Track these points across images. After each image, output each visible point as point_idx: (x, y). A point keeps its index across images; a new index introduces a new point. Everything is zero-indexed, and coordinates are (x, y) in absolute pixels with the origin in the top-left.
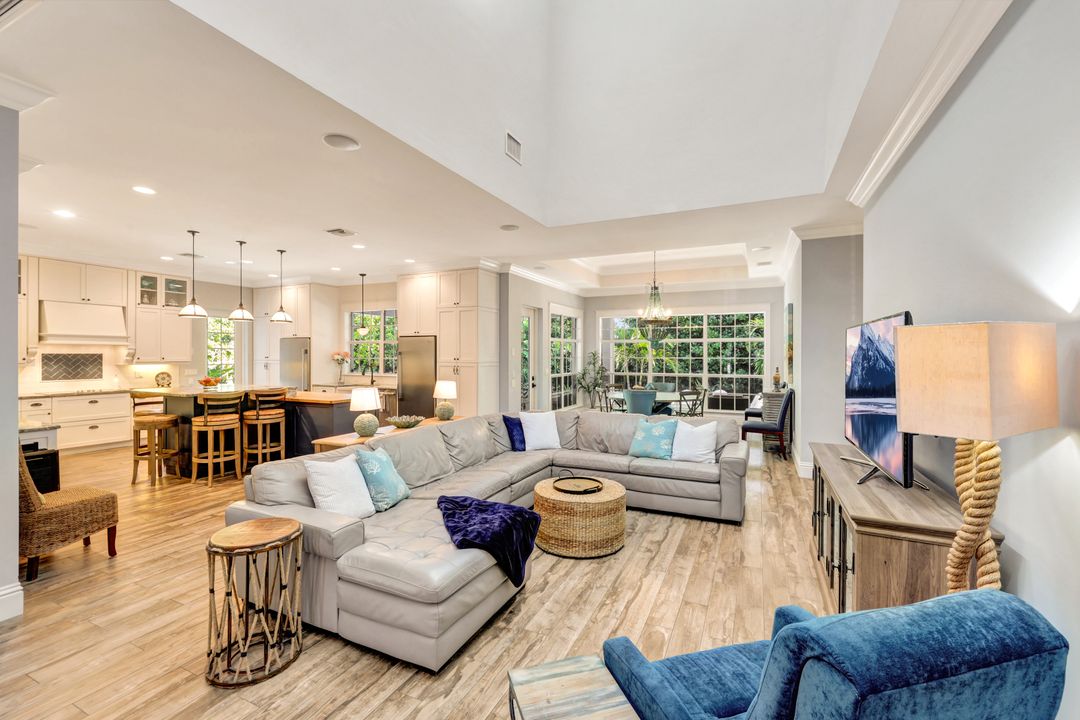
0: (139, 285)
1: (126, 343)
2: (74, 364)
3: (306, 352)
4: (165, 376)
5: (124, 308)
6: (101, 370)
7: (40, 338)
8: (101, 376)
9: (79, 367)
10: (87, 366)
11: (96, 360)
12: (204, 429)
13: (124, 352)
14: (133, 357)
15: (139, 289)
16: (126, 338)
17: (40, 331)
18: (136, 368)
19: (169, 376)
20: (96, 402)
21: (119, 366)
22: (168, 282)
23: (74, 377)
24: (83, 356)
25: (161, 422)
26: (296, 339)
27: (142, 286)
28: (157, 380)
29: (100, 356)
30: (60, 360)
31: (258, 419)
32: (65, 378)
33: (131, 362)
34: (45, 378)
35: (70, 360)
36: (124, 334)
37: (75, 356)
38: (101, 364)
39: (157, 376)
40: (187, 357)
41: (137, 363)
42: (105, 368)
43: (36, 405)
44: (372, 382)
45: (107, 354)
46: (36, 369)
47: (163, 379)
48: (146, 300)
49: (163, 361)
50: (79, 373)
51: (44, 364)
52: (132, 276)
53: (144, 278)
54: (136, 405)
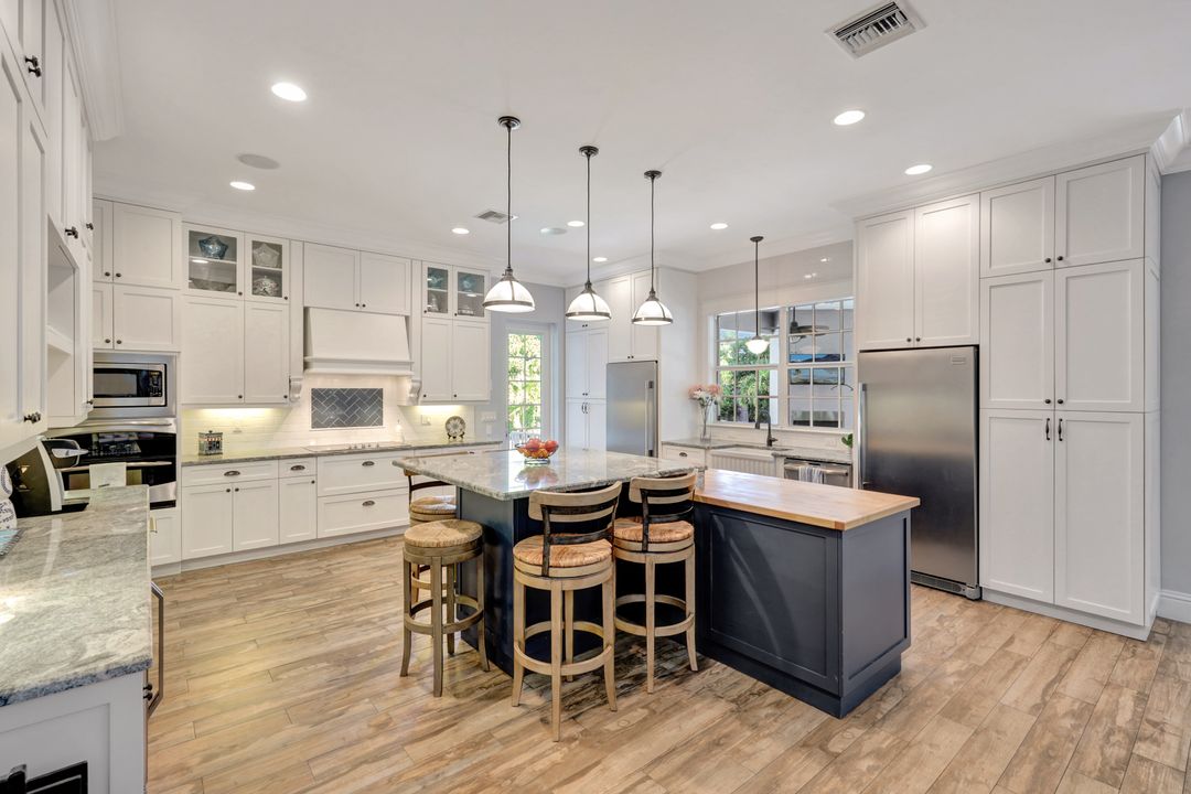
0: (426, 285)
1: (409, 372)
2: (349, 403)
3: (651, 385)
4: (457, 422)
5: (407, 318)
6: (381, 413)
7: (306, 365)
8: (380, 423)
9: (355, 408)
10: (364, 407)
11: (373, 398)
12: (540, 584)
13: (407, 385)
14: (418, 395)
15: (426, 288)
16: (409, 364)
17: (305, 355)
18: (423, 411)
19: (462, 422)
20: (372, 464)
21: (402, 408)
22: (462, 277)
23: (349, 424)
24: (360, 392)
25: (453, 547)
26: (631, 364)
27: (430, 285)
28: (448, 430)
29: (380, 392)
30: (333, 398)
31: (645, 551)
32: (339, 425)
33: (415, 401)
34: (316, 425)
35: (344, 398)
36: (407, 359)
37: (351, 391)
38: (381, 404)
39: (448, 422)
40: (483, 395)
41: (425, 403)
42: (386, 410)
43: (299, 468)
44: (770, 442)
45: (388, 387)
46: (305, 413)
47: (455, 426)
48: (434, 306)
49: (454, 400)
50: (355, 417)
51: (315, 403)
52: (417, 266)
53: (432, 272)
54: (413, 488)
